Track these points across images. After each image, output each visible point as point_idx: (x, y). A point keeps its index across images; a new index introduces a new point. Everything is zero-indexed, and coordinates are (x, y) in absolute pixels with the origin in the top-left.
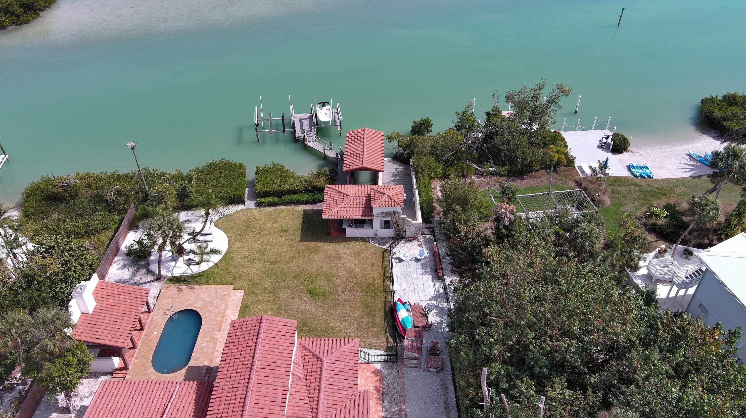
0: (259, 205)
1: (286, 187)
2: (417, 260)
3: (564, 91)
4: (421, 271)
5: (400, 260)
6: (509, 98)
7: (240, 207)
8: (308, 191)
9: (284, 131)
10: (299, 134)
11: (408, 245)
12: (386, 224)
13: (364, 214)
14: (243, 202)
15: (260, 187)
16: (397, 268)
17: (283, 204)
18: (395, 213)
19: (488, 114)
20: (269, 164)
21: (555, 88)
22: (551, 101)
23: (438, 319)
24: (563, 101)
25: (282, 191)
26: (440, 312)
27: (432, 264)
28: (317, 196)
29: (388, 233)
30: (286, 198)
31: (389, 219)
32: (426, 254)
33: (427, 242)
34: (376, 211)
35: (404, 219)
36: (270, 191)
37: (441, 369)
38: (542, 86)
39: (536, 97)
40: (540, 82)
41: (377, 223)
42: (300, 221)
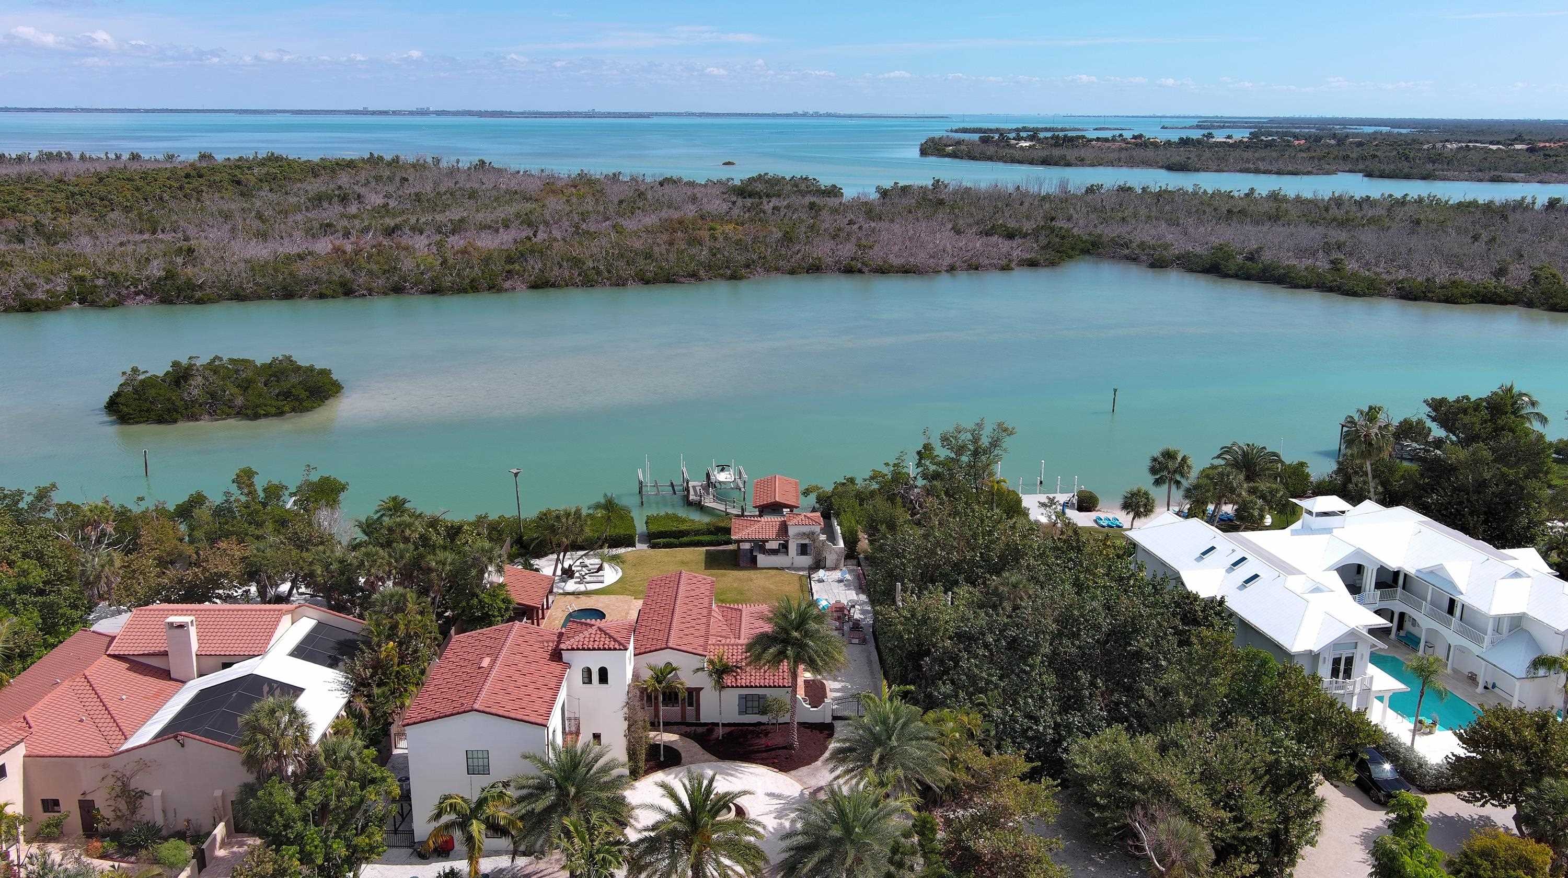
0: (654, 546)
1: (683, 527)
2: (840, 581)
3: (1005, 430)
4: (844, 588)
5: (821, 581)
6: (945, 439)
7: (630, 549)
8: (710, 532)
9: (675, 493)
10: (692, 497)
11: (830, 573)
12: (803, 549)
13: (778, 535)
14: (633, 545)
15: (654, 528)
16: (815, 587)
17: (682, 545)
18: (813, 533)
19: (919, 453)
20: (662, 513)
21: (995, 427)
22: (995, 443)
23: (862, 617)
24: (1007, 442)
25: (680, 532)
26: (863, 612)
27: (856, 585)
28: (722, 537)
29: (806, 560)
30: (685, 539)
31: (807, 541)
32: (848, 577)
33: (850, 572)
34: (792, 531)
35: (823, 542)
36: (666, 532)
37: (864, 641)
38: (980, 426)
39: (976, 440)
40: (978, 421)
41: (793, 547)
42: (703, 557)
